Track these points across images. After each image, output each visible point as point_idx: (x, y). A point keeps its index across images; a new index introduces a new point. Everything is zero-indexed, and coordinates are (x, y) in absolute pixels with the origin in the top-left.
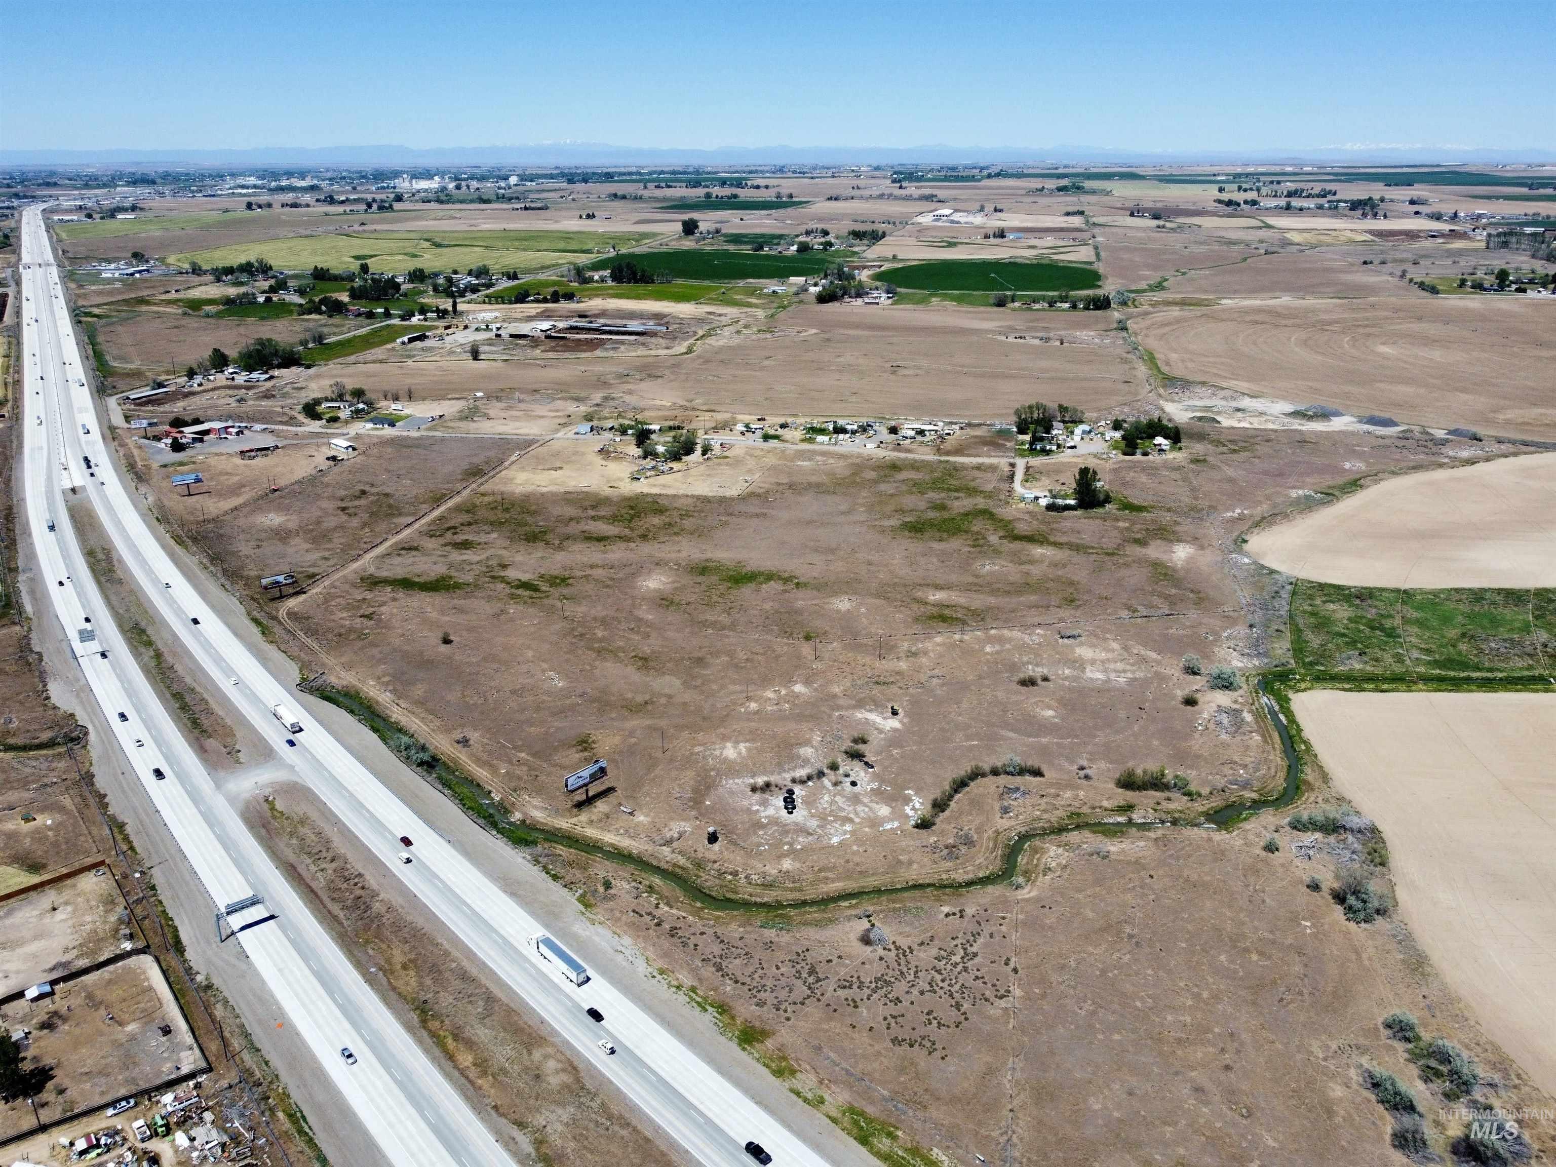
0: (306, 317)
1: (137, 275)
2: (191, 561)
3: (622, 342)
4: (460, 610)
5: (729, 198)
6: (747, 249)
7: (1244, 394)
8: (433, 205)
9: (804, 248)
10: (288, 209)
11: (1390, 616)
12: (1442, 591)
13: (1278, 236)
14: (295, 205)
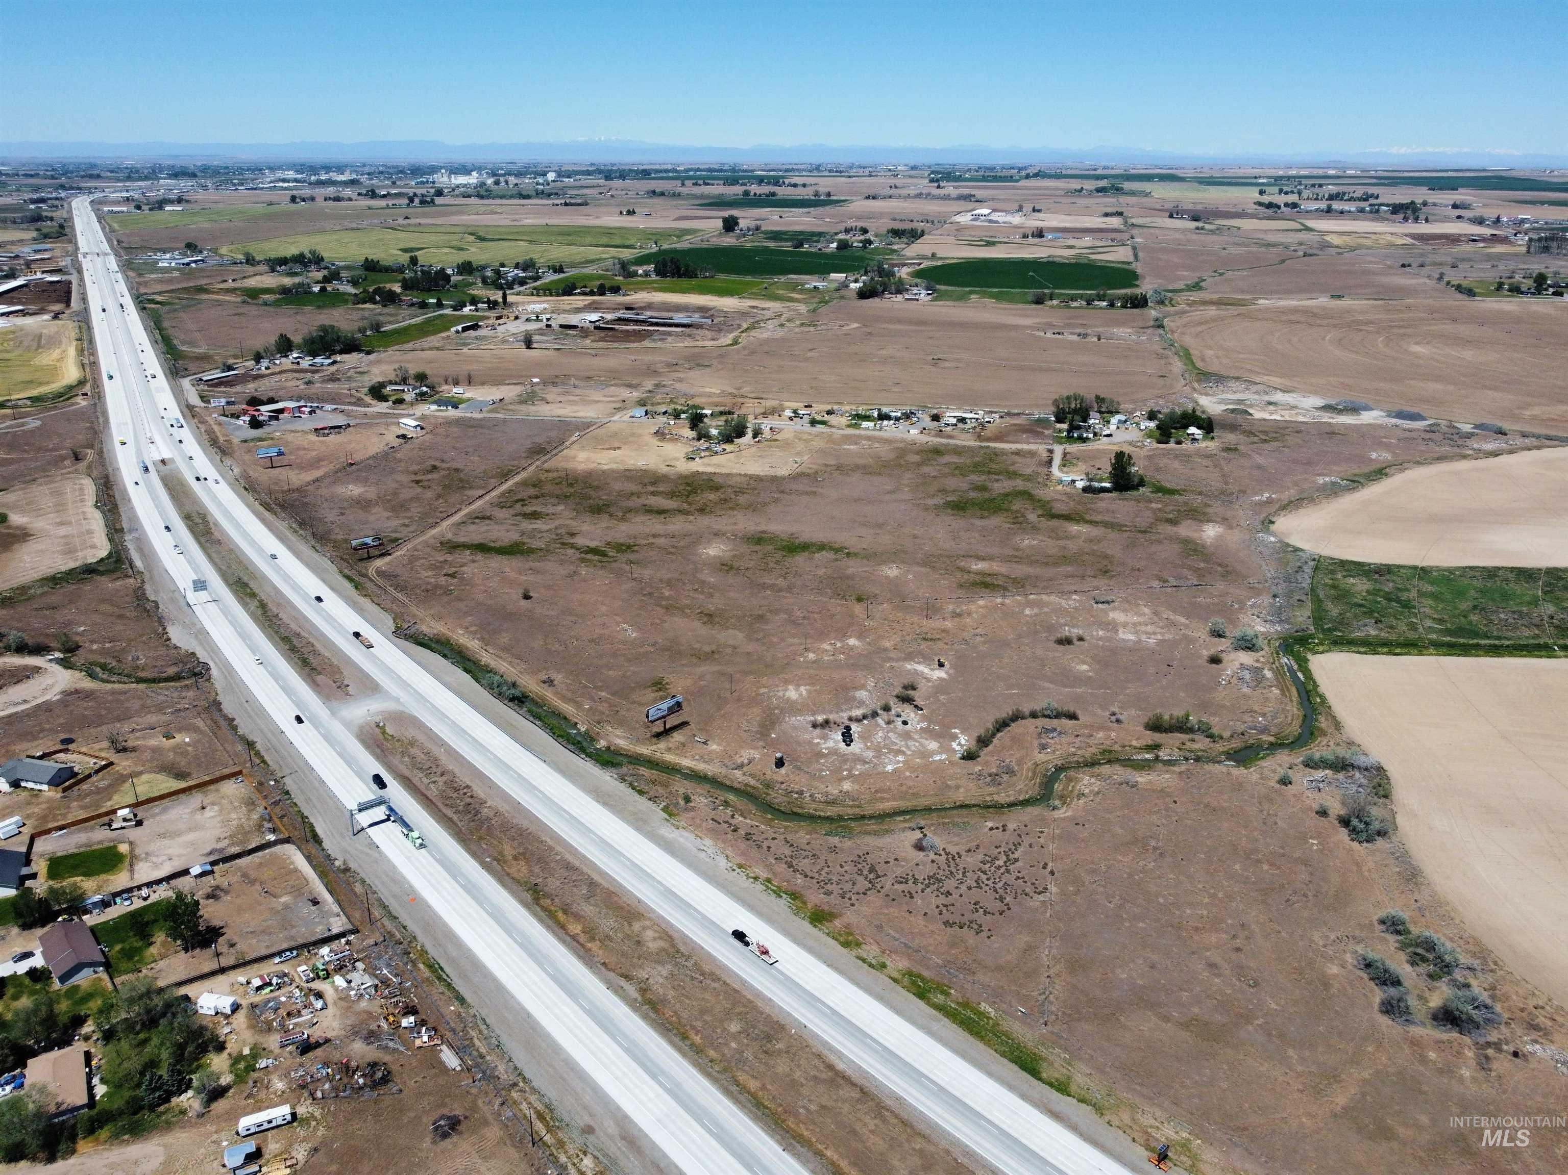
0: (360, 306)
1: (193, 265)
2: (282, 526)
3: (669, 334)
4: (536, 571)
5: (767, 196)
6: (787, 246)
7: (1276, 389)
8: (473, 200)
9: (844, 246)
10: (331, 203)
11: (1408, 590)
12: (1458, 568)
13: (1318, 239)
14: (337, 199)
